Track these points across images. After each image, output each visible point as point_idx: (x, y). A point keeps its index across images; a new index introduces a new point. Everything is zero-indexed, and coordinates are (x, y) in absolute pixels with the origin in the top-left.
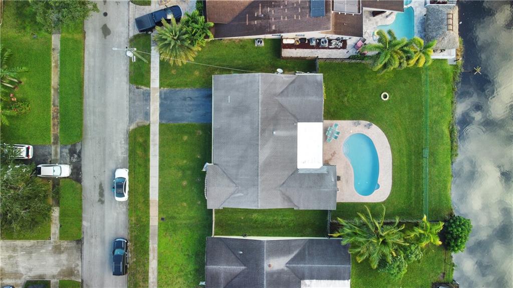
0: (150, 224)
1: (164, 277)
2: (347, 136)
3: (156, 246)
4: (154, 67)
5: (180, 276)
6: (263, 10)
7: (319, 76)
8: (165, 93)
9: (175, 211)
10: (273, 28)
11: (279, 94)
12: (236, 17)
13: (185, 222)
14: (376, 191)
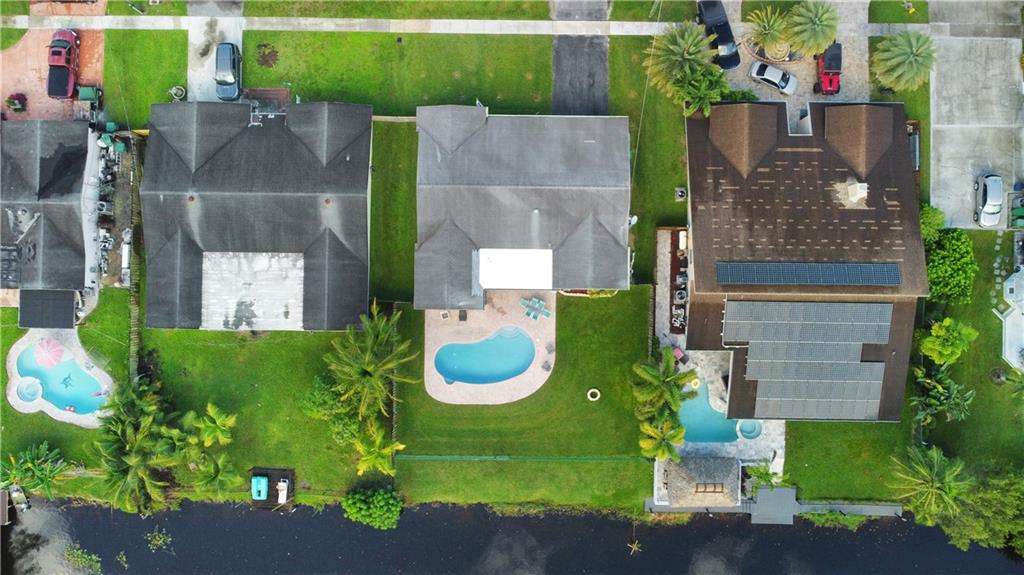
0: (392, 21)
1: (307, 41)
2: (531, 335)
3: (358, 29)
4: (642, 26)
5: (308, 68)
6: (728, 192)
7: (626, 284)
8: (600, 45)
9: (411, 60)
10: (701, 207)
11: (596, 219)
12: (719, 151)
13: (395, 75)
14: (442, 378)
